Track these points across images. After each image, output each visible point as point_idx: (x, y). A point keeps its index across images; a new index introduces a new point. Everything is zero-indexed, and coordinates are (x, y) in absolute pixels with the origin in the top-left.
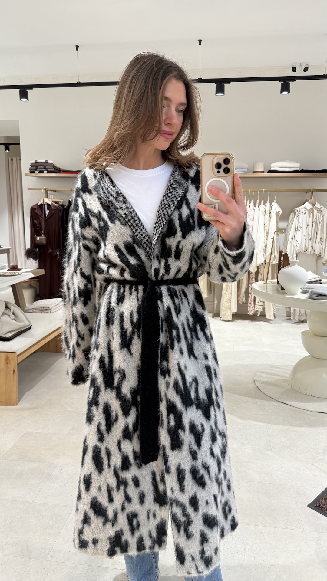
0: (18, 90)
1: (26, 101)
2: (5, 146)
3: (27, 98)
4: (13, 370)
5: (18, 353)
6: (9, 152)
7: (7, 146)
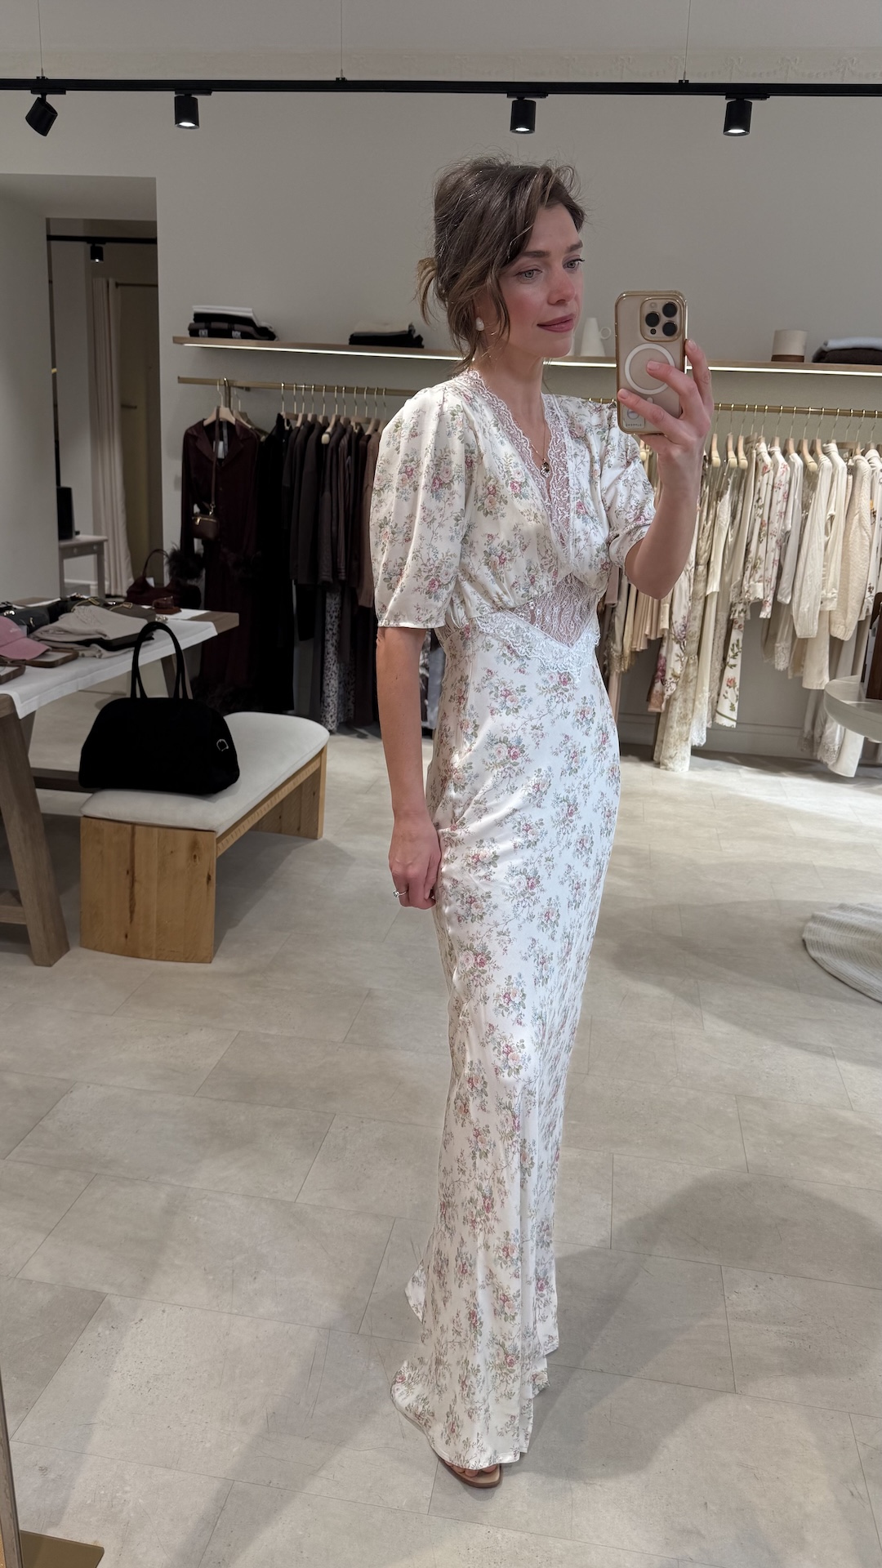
0: (170, 97)
1: (190, 128)
2: (89, 246)
3: (195, 119)
4: (206, 875)
5: (221, 831)
6: (102, 262)
7: (97, 245)
